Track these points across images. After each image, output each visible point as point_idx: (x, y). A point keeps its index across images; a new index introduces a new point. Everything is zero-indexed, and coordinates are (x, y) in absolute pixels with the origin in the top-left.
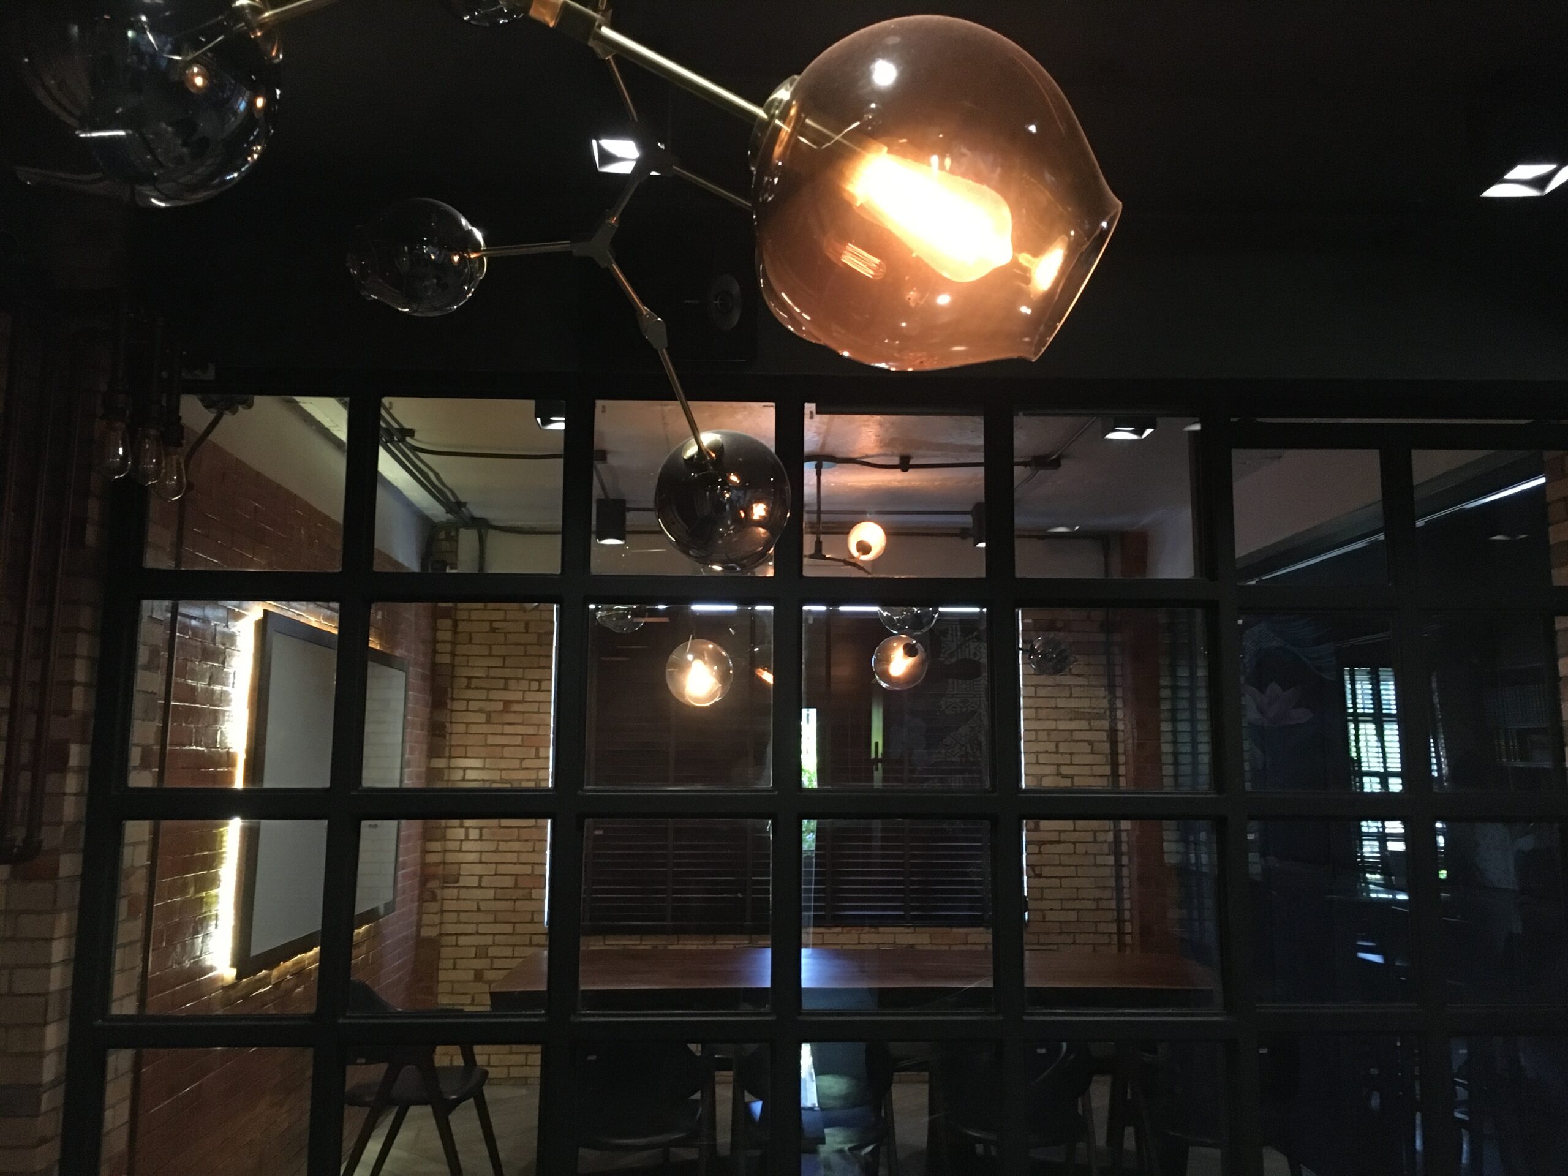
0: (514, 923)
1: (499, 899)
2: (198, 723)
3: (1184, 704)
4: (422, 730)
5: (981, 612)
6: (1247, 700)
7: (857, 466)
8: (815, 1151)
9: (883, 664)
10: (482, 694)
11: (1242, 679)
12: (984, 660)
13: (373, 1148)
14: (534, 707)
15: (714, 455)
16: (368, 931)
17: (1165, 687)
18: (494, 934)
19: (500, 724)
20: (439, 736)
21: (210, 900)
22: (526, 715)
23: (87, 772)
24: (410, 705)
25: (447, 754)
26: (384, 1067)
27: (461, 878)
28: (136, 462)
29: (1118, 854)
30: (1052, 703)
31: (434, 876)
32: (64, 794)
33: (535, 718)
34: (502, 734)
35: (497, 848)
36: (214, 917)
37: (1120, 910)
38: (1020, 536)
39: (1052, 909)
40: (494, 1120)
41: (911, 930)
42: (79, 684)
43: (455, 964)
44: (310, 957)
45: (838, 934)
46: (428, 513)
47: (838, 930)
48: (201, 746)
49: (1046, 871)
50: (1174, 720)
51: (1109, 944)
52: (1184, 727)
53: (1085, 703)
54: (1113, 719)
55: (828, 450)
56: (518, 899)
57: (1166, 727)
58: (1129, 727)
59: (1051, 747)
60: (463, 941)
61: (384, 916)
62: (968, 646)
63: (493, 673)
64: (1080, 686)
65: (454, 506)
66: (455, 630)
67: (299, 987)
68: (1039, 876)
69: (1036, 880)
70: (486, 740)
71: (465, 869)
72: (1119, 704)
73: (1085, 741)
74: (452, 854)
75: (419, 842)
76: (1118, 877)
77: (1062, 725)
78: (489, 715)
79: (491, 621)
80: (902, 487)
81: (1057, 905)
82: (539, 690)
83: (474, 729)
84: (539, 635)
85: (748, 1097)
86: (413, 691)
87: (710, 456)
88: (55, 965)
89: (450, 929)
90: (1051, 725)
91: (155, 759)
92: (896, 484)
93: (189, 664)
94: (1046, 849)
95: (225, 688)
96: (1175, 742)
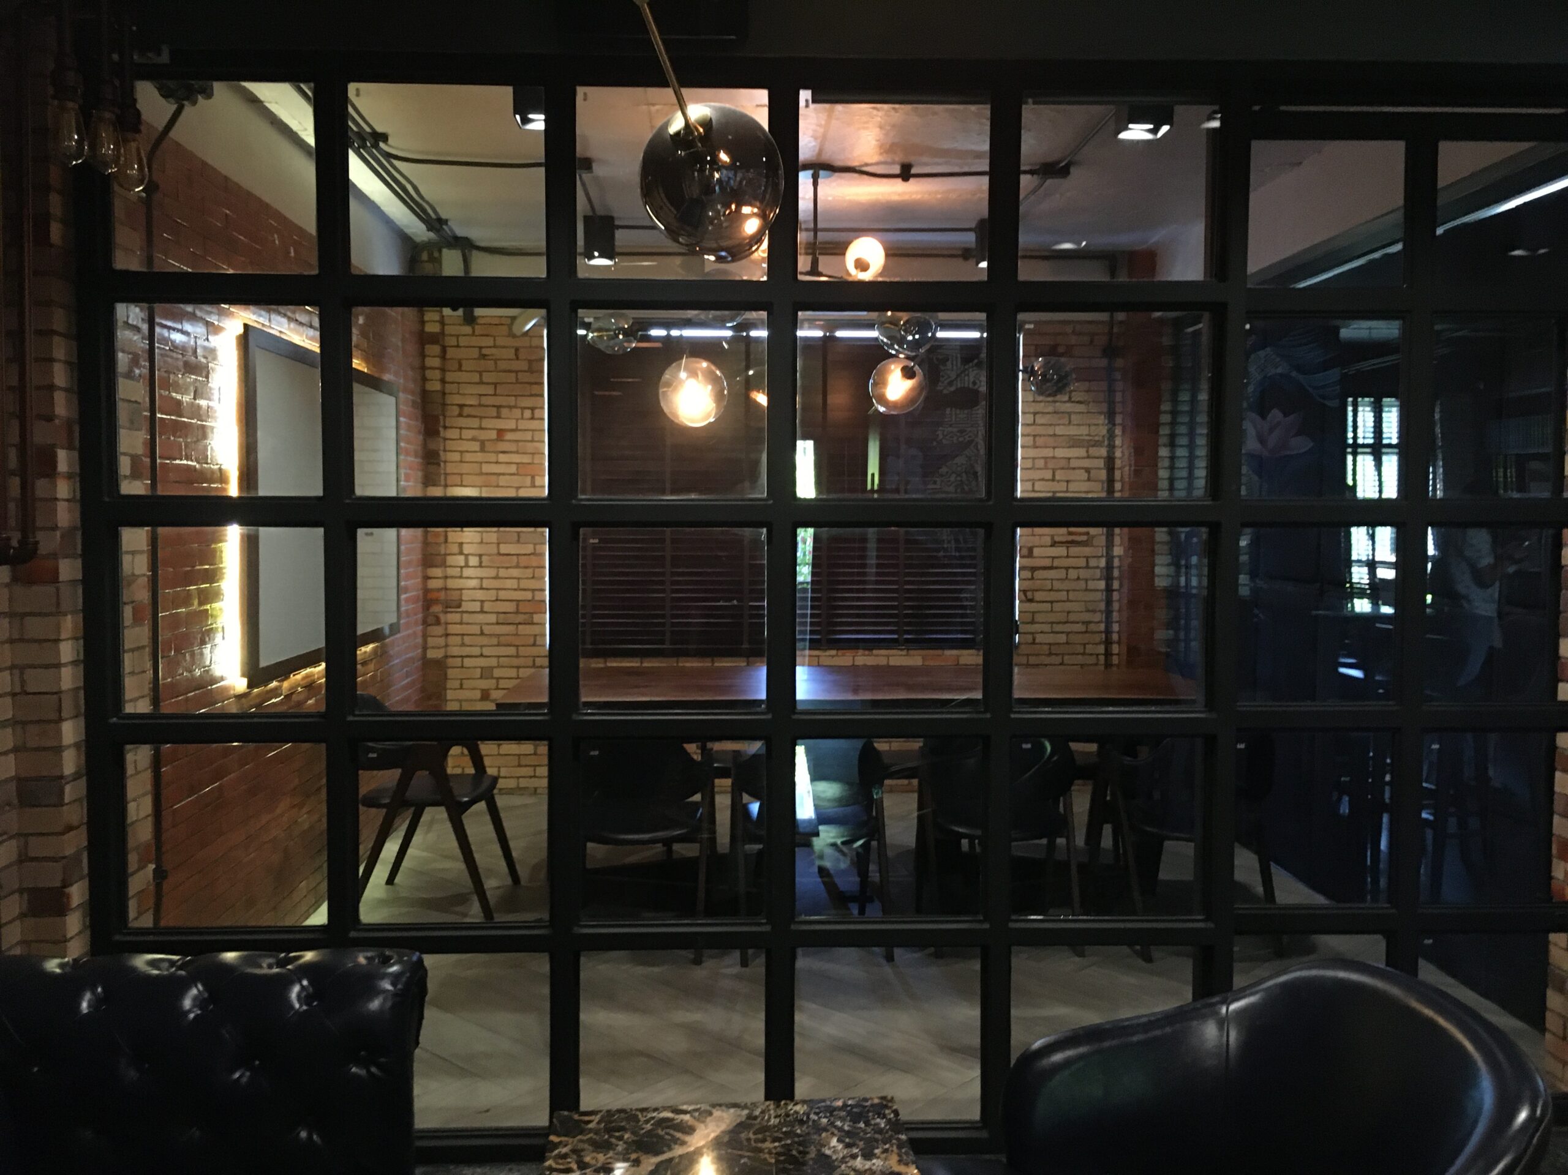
0: (517, 646)
1: (502, 624)
2: (186, 436)
3: (1183, 429)
4: (416, 456)
5: (982, 337)
6: (1247, 425)
7: (856, 175)
8: (809, 845)
9: (881, 388)
10: (475, 423)
11: (1245, 405)
12: (983, 389)
13: (391, 848)
14: (528, 436)
15: (701, 130)
16: (375, 650)
17: (1165, 412)
18: (499, 657)
19: (495, 452)
20: (434, 464)
21: (215, 613)
22: (520, 444)
23: (78, 479)
24: (402, 432)
25: (443, 483)
26: (397, 773)
27: (463, 603)
28: (93, 147)
29: (1109, 579)
30: (1050, 431)
31: (436, 601)
32: (56, 499)
33: (530, 447)
34: (497, 463)
35: (498, 574)
36: (220, 630)
37: (1108, 632)
38: (1024, 257)
39: (1042, 632)
40: (506, 824)
41: (904, 652)
42: (60, 389)
43: (461, 685)
44: (319, 672)
45: (833, 656)
46: (408, 231)
47: (833, 652)
48: (192, 461)
49: (1038, 596)
50: (1172, 445)
51: (1096, 664)
52: (1181, 452)
53: (1083, 431)
54: (1111, 447)
55: (826, 158)
56: (520, 624)
57: (1164, 452)
58: (1127, 453)
59: (1048, 475)
60: (467, 662)
61: (389, 637)
62: (968, 375)
63: (485, 401)
64: (1080, 413)
65: (435, 223)
66: (443, 356)
67: (310, 699)
68: (1031, 601)
69: (1028, 605)
70: (481, 468)
71: (466, 595)
72: (1118, 431)
73: (1082, 468)
74: (453, 580)
75: (420, 568)
76: (1109, 602)
77: (1060, 453)
78: (483, 443)
79: (481, 348)
80: (903, 201)
81: (1046, 628)
82: (533, 418)
83: (468, 457)
84: (530, 362)
85: (746, 798)
86: (405, 417)
87: (697, 130)
88: (65, 665)
89: (455, 651)
90: (1048, 453)
91: (147, 472)
92: (895, 198)
93: (172, 376)
94: (1038, 574)
95: (211, 404)
96: (1172, 468)
